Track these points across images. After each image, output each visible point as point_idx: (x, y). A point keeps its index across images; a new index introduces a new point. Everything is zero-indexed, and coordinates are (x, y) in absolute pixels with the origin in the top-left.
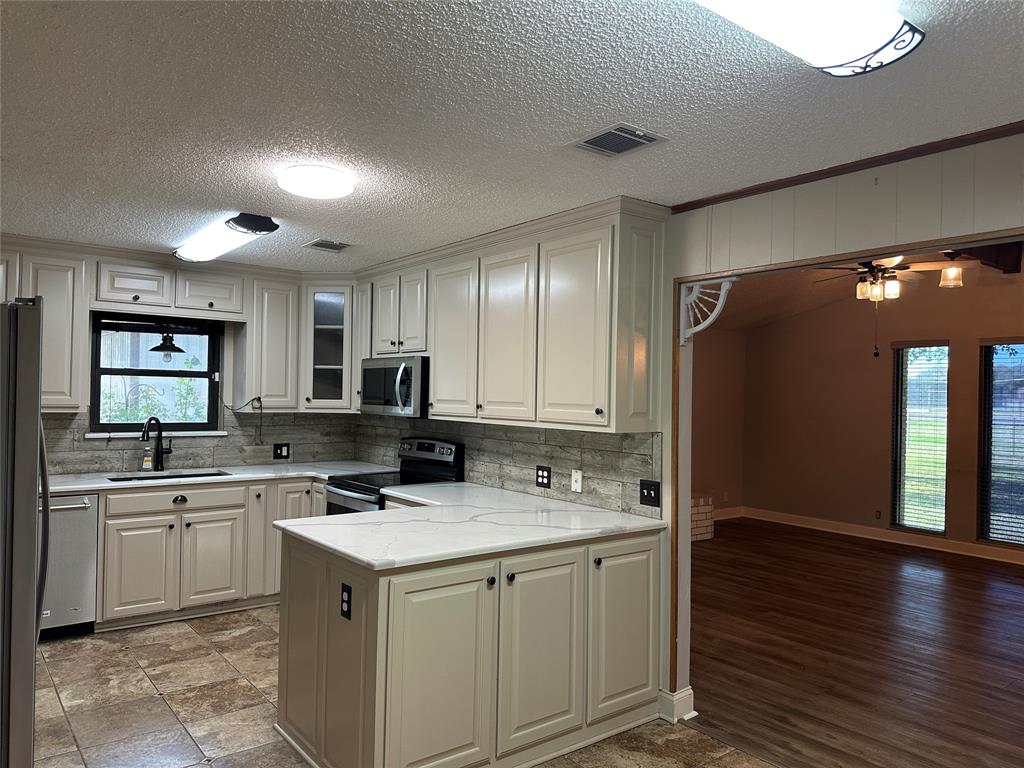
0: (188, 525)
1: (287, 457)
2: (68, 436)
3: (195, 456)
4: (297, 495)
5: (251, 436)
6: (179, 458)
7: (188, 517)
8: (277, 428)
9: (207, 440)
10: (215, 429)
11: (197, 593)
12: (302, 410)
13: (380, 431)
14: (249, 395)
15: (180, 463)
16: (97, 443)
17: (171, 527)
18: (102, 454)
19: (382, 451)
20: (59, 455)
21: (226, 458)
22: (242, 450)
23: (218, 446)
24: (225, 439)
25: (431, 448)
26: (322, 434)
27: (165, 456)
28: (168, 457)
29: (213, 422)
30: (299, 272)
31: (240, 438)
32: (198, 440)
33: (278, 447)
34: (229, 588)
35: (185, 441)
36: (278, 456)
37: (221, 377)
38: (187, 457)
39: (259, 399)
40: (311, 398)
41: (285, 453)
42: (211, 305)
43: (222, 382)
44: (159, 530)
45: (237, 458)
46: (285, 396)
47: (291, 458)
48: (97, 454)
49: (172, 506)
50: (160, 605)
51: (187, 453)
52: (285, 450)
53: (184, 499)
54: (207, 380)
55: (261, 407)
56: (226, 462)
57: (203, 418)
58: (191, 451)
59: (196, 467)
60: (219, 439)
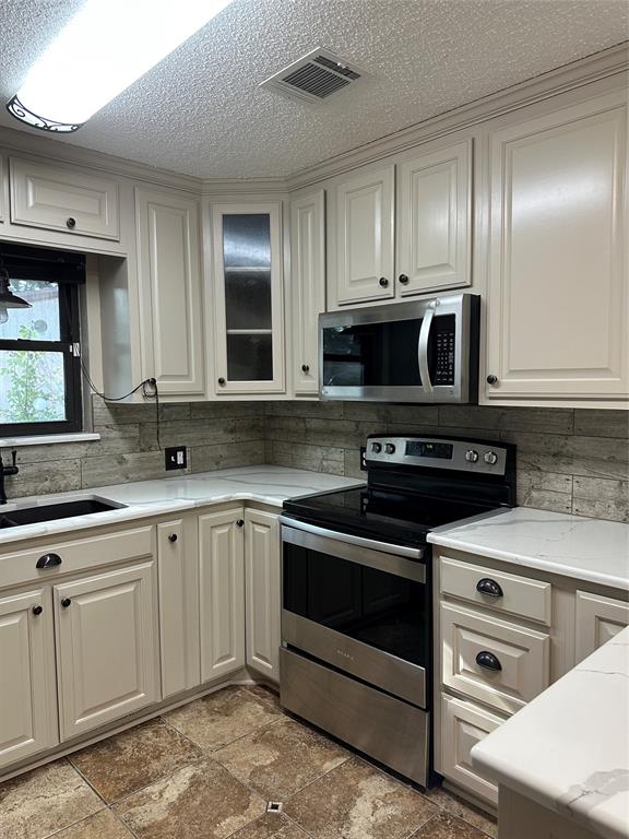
0: (66, 603)
1: (184, 466)
3: (52, 474)
4: (226, 530)
5: (135, 438)
6: (27, 479)
7: (65, 589)
8: (169, 424)
9: (69, 449)
10: (79, 430)
11: (86, 713)
12: (212, 397)
13: (313, 424)
14: (138, 376)
15: (31, 487)
17: (37, 611)
19: (319, 453)
21: (100, 474)
22: (122, 461)
23: (87, 456)
24: (96, 445)
25: (446, 453)
26: (225, 430)
27: (6, 478)
28: (11, 481)
29: (74, 419)
30: (199, 181)
31: (118, 443)
32: (55, 450)
33: (171, 452)
34: (136, 692)
35: (35, 452)
36: (171, 465)
37: (84, 350)
38: (41, 477)
39: (153, 382)
40: (226, 378)
41: (180, 460)
42: (71, 223)
43: (86, 359)
44: (15, 620)
45: (116, 473)
46: (187, 377)
47: (189, 467)
49: (34, 574)
50: (28, 746)
51: (40, 470)
52: (180, 455)
53: (56, 560)
54: (61, 354)
55: (156, 395)
56: (99, 479)
57: (59, 413)
58: (46, 466)
59: (56, 492)
60: (88, 445)
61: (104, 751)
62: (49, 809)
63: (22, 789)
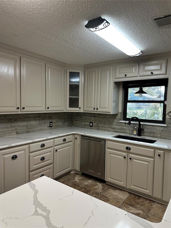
2: (115, 121)
3: (154, 133)
6: (147, 132)
9: (158, 128)
11: (134, 185)
15: (148, 134)
16: (123, 124)
18: (124, 127)
20: (113, 126)
21: (166, 136)
23: (163, 130)
24: (165, 128)
32: (155, 127)
35: (150, 127)
38: (151, 133)
48: (123, 127)
51: (151, 131)
54: (163, 104)
57: (161, 119)
58: (152, 131)
59: (154, 137)
60: (163, 127)
61: (137, 197)
62: (117, 196)
63: (119, 191)
